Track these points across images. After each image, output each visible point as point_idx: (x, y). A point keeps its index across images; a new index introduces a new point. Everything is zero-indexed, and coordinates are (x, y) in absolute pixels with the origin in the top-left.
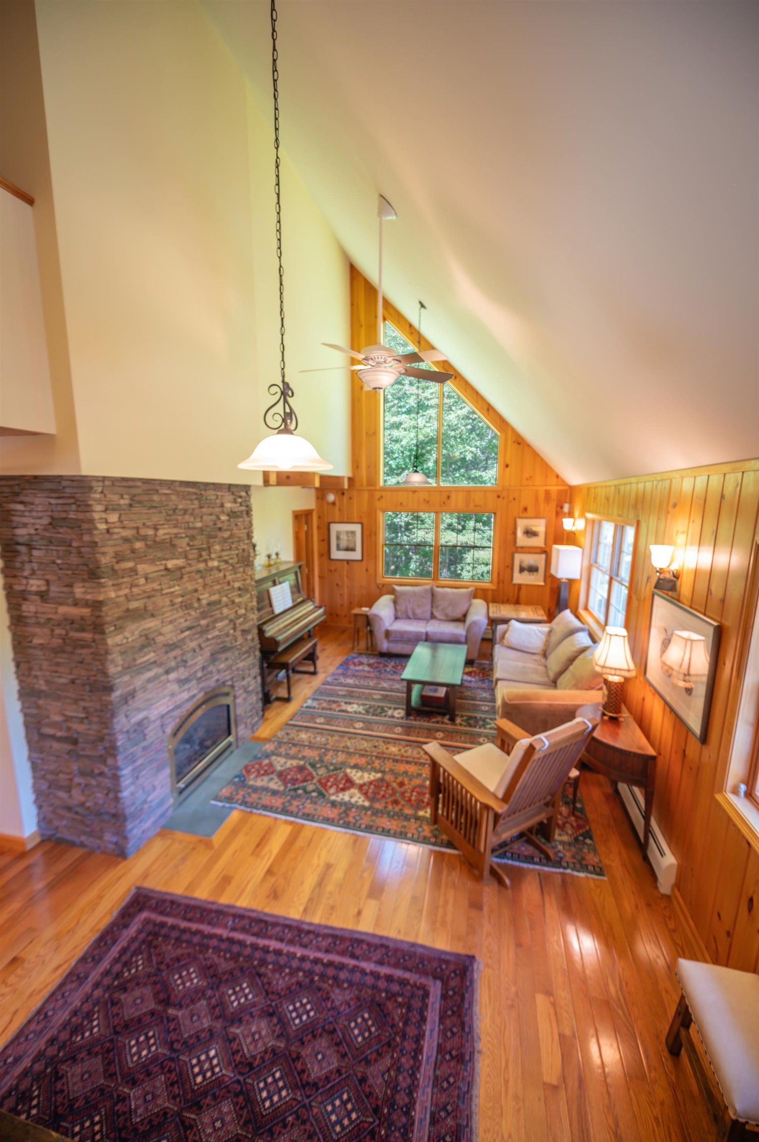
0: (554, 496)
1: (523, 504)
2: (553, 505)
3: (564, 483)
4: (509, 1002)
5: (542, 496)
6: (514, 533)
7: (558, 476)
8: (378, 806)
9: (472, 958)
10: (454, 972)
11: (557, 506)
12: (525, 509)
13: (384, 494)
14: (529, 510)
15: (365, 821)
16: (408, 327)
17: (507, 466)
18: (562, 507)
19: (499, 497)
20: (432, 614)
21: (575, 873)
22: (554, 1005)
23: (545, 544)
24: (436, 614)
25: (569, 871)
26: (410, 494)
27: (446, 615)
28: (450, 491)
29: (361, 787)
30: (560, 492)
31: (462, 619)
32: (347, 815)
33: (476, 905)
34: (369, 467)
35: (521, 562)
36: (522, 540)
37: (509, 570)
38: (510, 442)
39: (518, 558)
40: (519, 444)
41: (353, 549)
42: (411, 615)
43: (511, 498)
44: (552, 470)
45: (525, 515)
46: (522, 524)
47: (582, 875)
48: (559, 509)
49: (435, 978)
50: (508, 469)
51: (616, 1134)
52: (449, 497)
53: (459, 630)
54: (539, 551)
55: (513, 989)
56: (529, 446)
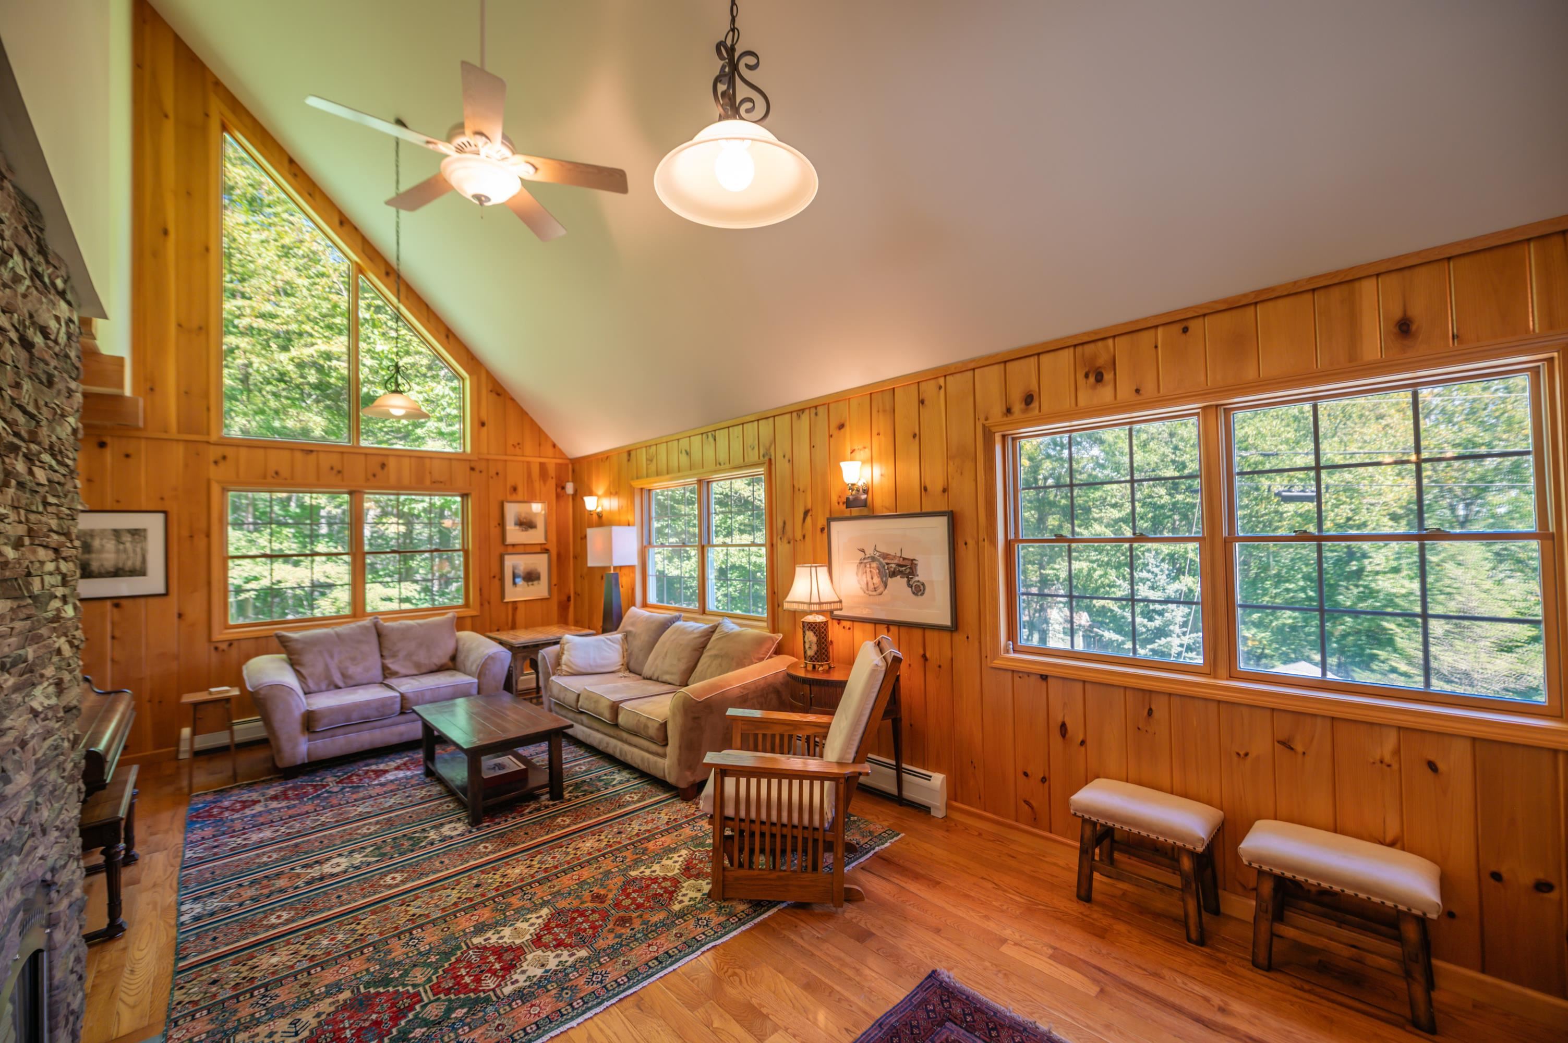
0: (552, 471)
1: (510, 482)
2: (552, 483)
3: (562, 454)
4: (1000, 975)
5: (536, 471)
6: (502, 524)
7: (554, 446)
8: (605, 941)
9: (933, 974)
10: (942, 1002)
11: (557, 486)
12: (515, 489)
13: (229, 451)
14: (520, 489)
15: (615, 971)
16: (286, 163)
17: (483, 424)
18: (563, 488)
19: (472, 469)
20: (385, 668)
21: (883, 847)
22: (1016, 944)
23: (546, 539)
24: (394, 667)
25: (877, 849)
26: (299, 455)
27: (418, 665)
28: (387, 456)
29: (537, 941)
30: (559, 466)
31: (453, 663)
32: (573, 988)
33: (863, 936)
34: (185, 393)
35: (514, 568)
36: (514, 535)
37: (496, 581)
38: (484, 392)
39: (510, 562)
40: (498, 394)
41: (139, 571)
42: (338, 680)
43: (492, 472)
44: (547, 437)
45: (514, 497)
46: (512, 511)
47: (887, 845)
48: (559, 490)
49: (941, 1024)
50: (485, 429)
51: (1151, 974)
52: (383, 466)
53: (459, 679)
54: (538, 549)
55: (987, 964)
56: (512, 399)
